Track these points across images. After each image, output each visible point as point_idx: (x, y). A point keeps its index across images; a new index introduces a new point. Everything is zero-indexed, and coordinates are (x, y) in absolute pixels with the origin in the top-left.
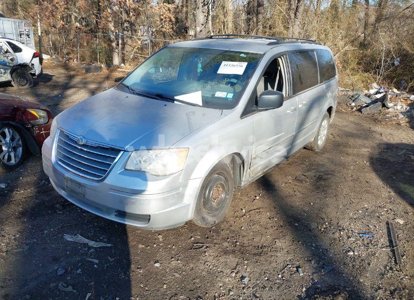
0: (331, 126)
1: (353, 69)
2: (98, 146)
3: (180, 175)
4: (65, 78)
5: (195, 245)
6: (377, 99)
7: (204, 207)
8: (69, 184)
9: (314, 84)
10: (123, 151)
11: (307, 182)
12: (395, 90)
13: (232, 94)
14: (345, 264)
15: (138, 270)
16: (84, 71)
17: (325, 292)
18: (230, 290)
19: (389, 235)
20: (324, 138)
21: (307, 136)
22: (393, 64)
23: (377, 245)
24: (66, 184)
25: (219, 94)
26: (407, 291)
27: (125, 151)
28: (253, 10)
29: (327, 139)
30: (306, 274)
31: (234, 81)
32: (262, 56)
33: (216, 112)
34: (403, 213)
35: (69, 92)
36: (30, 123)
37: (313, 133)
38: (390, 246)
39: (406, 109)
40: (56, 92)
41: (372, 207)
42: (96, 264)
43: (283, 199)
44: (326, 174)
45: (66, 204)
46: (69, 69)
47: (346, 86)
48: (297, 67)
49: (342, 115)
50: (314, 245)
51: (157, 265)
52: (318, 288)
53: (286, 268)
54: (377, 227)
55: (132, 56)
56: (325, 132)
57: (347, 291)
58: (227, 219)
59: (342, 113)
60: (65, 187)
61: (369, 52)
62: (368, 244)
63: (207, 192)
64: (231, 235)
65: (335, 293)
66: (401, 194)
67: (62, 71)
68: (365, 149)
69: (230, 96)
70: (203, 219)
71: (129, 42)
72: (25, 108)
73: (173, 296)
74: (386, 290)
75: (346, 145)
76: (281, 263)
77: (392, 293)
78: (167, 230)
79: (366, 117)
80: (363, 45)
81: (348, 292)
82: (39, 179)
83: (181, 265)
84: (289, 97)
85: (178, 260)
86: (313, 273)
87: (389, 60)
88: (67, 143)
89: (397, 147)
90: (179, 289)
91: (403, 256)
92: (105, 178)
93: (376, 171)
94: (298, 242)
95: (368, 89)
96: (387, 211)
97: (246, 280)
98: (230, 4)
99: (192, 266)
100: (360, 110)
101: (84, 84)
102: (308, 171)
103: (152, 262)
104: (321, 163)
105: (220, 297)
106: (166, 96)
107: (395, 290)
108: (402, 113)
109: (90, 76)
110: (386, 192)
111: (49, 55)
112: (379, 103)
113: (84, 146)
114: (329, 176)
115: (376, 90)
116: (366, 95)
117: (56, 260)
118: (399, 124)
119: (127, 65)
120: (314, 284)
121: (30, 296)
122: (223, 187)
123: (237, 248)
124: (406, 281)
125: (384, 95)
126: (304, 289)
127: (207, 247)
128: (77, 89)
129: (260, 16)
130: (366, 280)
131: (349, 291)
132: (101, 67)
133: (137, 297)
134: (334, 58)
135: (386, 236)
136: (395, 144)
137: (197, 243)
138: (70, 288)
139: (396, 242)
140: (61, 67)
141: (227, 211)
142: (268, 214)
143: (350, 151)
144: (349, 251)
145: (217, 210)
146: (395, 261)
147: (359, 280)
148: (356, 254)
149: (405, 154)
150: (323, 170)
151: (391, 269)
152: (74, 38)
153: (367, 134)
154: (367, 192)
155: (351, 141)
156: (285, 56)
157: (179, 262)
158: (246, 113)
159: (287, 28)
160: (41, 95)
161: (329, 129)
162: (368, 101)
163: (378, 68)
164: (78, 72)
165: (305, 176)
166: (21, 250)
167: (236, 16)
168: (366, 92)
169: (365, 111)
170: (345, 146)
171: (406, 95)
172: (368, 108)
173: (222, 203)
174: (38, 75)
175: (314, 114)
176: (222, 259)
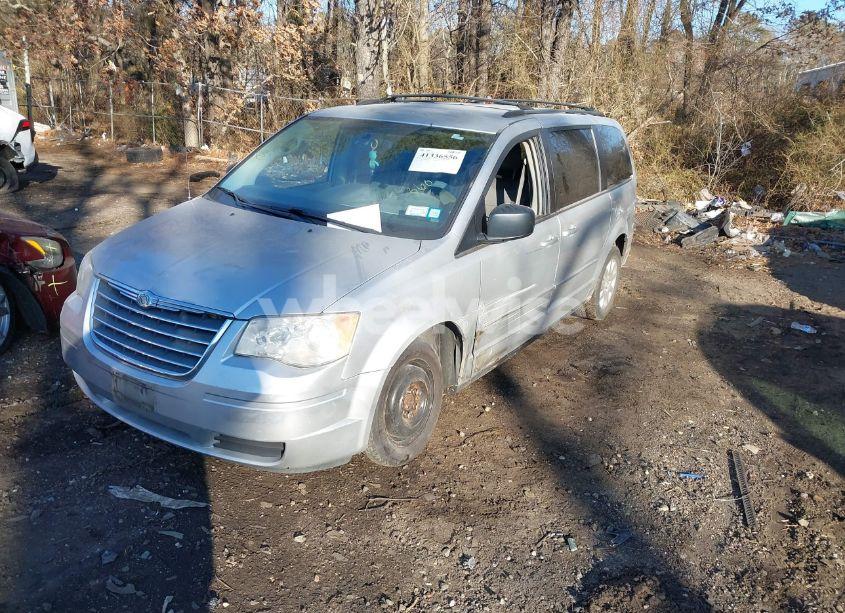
0: (623, 272)
1: (664, 161)
2: (181, 311)
3: (343, 363)
4: (86, 174)
5: (371, 500)
6: (710, 220)
7: (388, 428)
8: (121, 385)
9: (590, 191)
10: (230, 318)
11: (580, 378)
12: (743, 204)
13: (438, 212)
14: (653, 528)
15: (262, 550)
16: (123, 159)
17: (618, 579)
18: (441, 582)
19: (733, 475)
20: (610, 294)
21: (579, 290)
22: (738, 153)
23: (711, 492)
24: (113, 385)
25: (413, 211)
26: (765, 573)
27: (234, 319)
28: (469, 42)
29: (616, 299)
30: (582, 549)
31: (441, 185)
32: (494, 138)
33: (408, 244)
34: (758, 435)
35: (95, 202)
36: (26, 265)
37: (590, 285)
38: (734, 494)
39: (763, 239)
40: (67, 202)
41: (701, 424)
42: (179, 540)
43: (536, 411)
44: (615, 364)
45: (108, 427)
46: (92, 153)
47: (651, 193)
48: (559, 160)
49: (645, 250)
50: (596, 495)
51: (299, 539)
52: (605, 573)
53: (545, 539)
54: (712, 460)
55: (224, 129)
56: (613, 283)
57: (657, 576)
58: (431, 449)
59: (644, 246)
60: (113, 393)
61: (693, 129)
62: (695, 491)
63: (393, 399)
64: (439, 480)
65: (636, 579)
66: (756, 399)
67: (76, 158)
68: (690, 317)
69: (435, 213)
70: (386, 450)
71: (219, 101)
72: (18, 236)
73: (332, 596)
74: (727, 573)
75: (654, 309)
76: (535, 530)
77: (738, 578)
78: (316, 474)
79: (690, 255)
80: (682, 116)
81: (660, 577)
82: (46, 379)
83: (346, 539)
84: (545, 217)
85: (339, 529)
86: (595, 547)
87: (729, 144)
88: (116, 305)
89: (748, 312)
90: (344, 582)
91: (757, 512)
92: (195, 373)
93: (709, 357)
94: (567, 490)
95: (693, 200)
96: (729, 431)
97: (471, 563)
98: (423, 30)
99: (367, 539)
100: (678, 242)
101: (125, 186)
102: (583, 357)
103: (289, 535)
104: (606, 342)
105: (423, 595)
106: (309, 214)
107: (743, 573)
108: (755, 247)
109: (137, 169)
110: (727, 396)
111: (48, 123)
112: (714, 228)
113: (151, 309)
114: (622, 367)
115: (708, 203)
116: (689, 212)
117: (96, 535)
118: (750, 269)
119: (215, 147)
120: (597, 566)
121: (50, 606)
122: (423, 389)
123: (452, 504)
124: (763, 556)
125: (723, 213)
126: (580, 576)
127: (394, 504)
128: (111, 196)
129: (484, 55)
130: (692, 555)
131: (662, 575)
132: (159, 152)
133: (264, 599)
134: (627, 140)
135: (726, 476)
136: (744, 306)
137: (376, 497)
138: (130, 588)
139: (745, 487)
140: (75, 149)
141: (430, 434)
142: (509, 439)
143: (660, 319)
144: (660, 505)
145: (411, 432)
146: (745, 521)
147: (678, 556)
148: (673, 509)
149: (761, 325)
150: (610, 356)
151: (737, 534)
152: (99, 89)
153: (691, 288)
154: (693, 396)
155: (663, 301)
156: (535, 139)
157: (342, 532)
158: (465, 246)
159: (536, 80)
160: (35, 208)
161: (619, 278)
162: (694, 224)
163: (710, 160)
164: (110, 160)
165: (576, 367)
166: (24, 517)
167: (436, 53)
168: (689, 206)
169: (690, 243)
170: (652, 311)
171: (763, 213)
172: (693, 237)
173: (421, 419)
174: (28, 167)
175: (591, 249)
176: (424, 526)
